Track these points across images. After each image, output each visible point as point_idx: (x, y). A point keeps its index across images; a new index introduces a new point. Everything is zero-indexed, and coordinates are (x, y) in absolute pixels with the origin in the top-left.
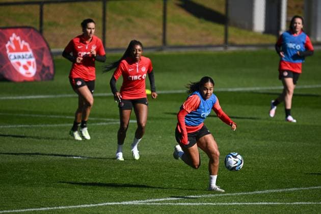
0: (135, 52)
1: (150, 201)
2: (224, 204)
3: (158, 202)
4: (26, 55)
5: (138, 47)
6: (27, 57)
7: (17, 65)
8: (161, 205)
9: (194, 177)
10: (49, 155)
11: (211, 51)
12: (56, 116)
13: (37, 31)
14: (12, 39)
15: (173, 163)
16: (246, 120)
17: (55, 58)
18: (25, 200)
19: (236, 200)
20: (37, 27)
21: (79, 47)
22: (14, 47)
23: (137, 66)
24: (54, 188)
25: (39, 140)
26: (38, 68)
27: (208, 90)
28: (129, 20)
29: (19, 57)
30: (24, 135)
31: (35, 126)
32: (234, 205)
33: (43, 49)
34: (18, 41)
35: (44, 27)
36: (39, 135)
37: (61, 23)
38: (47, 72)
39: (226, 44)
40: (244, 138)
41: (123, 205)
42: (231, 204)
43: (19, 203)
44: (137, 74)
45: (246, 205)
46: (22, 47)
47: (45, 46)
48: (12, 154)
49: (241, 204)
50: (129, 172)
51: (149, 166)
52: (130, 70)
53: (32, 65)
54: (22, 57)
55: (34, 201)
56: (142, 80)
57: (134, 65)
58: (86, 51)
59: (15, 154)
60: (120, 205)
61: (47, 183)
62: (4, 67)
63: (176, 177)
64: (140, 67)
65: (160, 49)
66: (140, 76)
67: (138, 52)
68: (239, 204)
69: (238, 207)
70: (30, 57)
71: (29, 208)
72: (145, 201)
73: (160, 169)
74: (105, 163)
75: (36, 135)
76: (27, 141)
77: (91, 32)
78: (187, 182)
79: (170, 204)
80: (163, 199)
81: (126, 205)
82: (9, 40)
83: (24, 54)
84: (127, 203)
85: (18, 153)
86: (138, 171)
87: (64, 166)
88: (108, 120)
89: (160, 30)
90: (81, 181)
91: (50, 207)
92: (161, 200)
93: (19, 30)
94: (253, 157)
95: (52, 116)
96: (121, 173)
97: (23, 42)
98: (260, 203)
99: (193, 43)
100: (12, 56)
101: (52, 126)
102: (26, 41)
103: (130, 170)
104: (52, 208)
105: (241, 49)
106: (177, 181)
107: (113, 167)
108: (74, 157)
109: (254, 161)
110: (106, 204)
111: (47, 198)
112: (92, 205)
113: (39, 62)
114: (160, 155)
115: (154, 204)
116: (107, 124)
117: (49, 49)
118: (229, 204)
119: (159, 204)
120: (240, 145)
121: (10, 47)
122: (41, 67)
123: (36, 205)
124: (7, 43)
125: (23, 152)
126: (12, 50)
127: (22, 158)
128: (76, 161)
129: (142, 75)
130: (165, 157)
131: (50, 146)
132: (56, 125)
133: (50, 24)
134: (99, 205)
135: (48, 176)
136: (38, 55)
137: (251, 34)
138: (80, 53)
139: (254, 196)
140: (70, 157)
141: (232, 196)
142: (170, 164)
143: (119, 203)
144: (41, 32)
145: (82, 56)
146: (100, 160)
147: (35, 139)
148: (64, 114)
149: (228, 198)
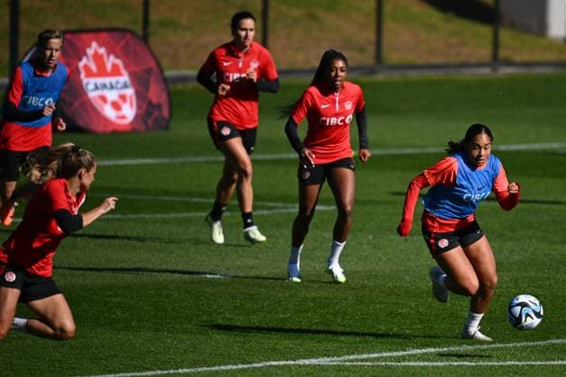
0: (333, 74)
1: (351, 357)
2: (491, 364)
3: (366, 360)
4: (118, 82)
5: (340, 64)
6: (119, 86)
7: (100, 102)
8: (373, 366)
9: (434, 312)
10: (159, 271)
11: (468, 75)
12: (174, 198)
13: (137, 36)
14: (90, 52)
15: (395, 287)
16: (533, 205)
17: (172, 87)
18: (115, 356)
19: (514, 357)
20: (138, 29)
21: (225, 64)
22: (93, 67)
23: (337, 99)
24: (170, 335)
25: (141, 244)
26: (139, 107)
27: (480, 148)
28: (312, 17)
29: (104, 86)
30: (112, 233)
31: (133, 216)
32: (510, 366)
33: (149, 71)
34: (101, 56)
35: (152, 29)
36: (142, 234)
37: (184, 21)
38: (156, 114)
39: (496, 60)
40: (530, 239)
41: (299, 365)
42: (504, 363)
43: (104, 362)
44: (337, 115)
45: (533, 366)
46: (109, 67)
47: (153, 65)
48: (91, 269)
49: (523, 363)
50: (312, 304)
51: (350, 292)
52: (323, 107)
53: (128, 100)
54: (108, 85)
55: (132, 359)
56: (345, 125)
57: (331, 96)
58: (240, 71)
59: (97, 270)
60: (294, 365)
61: (156, 324)
62: (76, 104)
63: (400, 314)
64: (342, 102)
65: (371, 71)
66: (343, 118)
67: (340, 74)
68: (520, 364)
69: (516, 370)
70: (125, 86)
71: (123, 372)
72: (342, 359)
73: (370, 297)
74: (266, 287)
75: (135, 234)
76: (120, 245)
77: (246, 36)
78: (422, 322)
79: (389, 363)
80: (376, 355)
81: (305, 366)
82: (85, 54)
83: (113, 80)
84: (307, 362)
85: (101, 267)
86: (327, 301)
87: (189, 293)
88: (272, 204)
89: (371, 35)
90: (220, 322)
91: (161, 369)
92: (372, 356)
93: (104, 35)
94: (546, 275)
95: (167, 198)
96: (295, 305)
97: (112, 58)
98: (560, 362)
99: (433, 60)
100: (89, 84)
101: (165, 216)
102: (117, 57)
103: (314, 300)
104: (166, 372)
105: (523, 71)
106: (403, 321)
107: (281, 295)
108: (208, 276)
109: (548, 283)
110: (269, 364)
111: (155, 353)
112: (240, 366)
113: (141, 96)
114: (370, 271)
115: (360, 363)
116: (270, 212)
117: (162, 71)
118: (501, 363)
119: (368, 364)
120: (522, 253)
121: (86, 67)
122: (145, 106)
123: (136, 367)
124: (80, 59)
125: (109, 266)
126: (90, 74)
127: (108, 278)
128: (211, 283)
129: (346, 117)
130: (379, 274)
131: (162, 255)
132: (173, 215)
133: (162, 24)
134: (255, 365)
135: (159, 311)
136: (141, 82)
137: (543, 42)
138: (228, 74)
139: (547, 348)
140: (200, 276)
141: (506, 349)
142: (389, 287)
143: (292, 362)
144: (145, 38)
145: (231, 80)
146: (257, 280)
147: (134, 242)
148: (190, 194)
149: (499, 353)
